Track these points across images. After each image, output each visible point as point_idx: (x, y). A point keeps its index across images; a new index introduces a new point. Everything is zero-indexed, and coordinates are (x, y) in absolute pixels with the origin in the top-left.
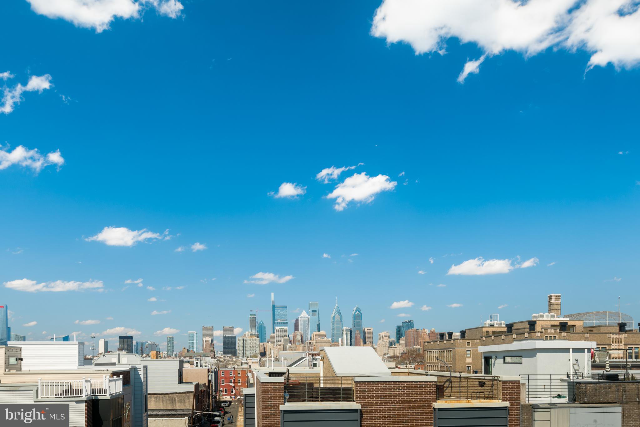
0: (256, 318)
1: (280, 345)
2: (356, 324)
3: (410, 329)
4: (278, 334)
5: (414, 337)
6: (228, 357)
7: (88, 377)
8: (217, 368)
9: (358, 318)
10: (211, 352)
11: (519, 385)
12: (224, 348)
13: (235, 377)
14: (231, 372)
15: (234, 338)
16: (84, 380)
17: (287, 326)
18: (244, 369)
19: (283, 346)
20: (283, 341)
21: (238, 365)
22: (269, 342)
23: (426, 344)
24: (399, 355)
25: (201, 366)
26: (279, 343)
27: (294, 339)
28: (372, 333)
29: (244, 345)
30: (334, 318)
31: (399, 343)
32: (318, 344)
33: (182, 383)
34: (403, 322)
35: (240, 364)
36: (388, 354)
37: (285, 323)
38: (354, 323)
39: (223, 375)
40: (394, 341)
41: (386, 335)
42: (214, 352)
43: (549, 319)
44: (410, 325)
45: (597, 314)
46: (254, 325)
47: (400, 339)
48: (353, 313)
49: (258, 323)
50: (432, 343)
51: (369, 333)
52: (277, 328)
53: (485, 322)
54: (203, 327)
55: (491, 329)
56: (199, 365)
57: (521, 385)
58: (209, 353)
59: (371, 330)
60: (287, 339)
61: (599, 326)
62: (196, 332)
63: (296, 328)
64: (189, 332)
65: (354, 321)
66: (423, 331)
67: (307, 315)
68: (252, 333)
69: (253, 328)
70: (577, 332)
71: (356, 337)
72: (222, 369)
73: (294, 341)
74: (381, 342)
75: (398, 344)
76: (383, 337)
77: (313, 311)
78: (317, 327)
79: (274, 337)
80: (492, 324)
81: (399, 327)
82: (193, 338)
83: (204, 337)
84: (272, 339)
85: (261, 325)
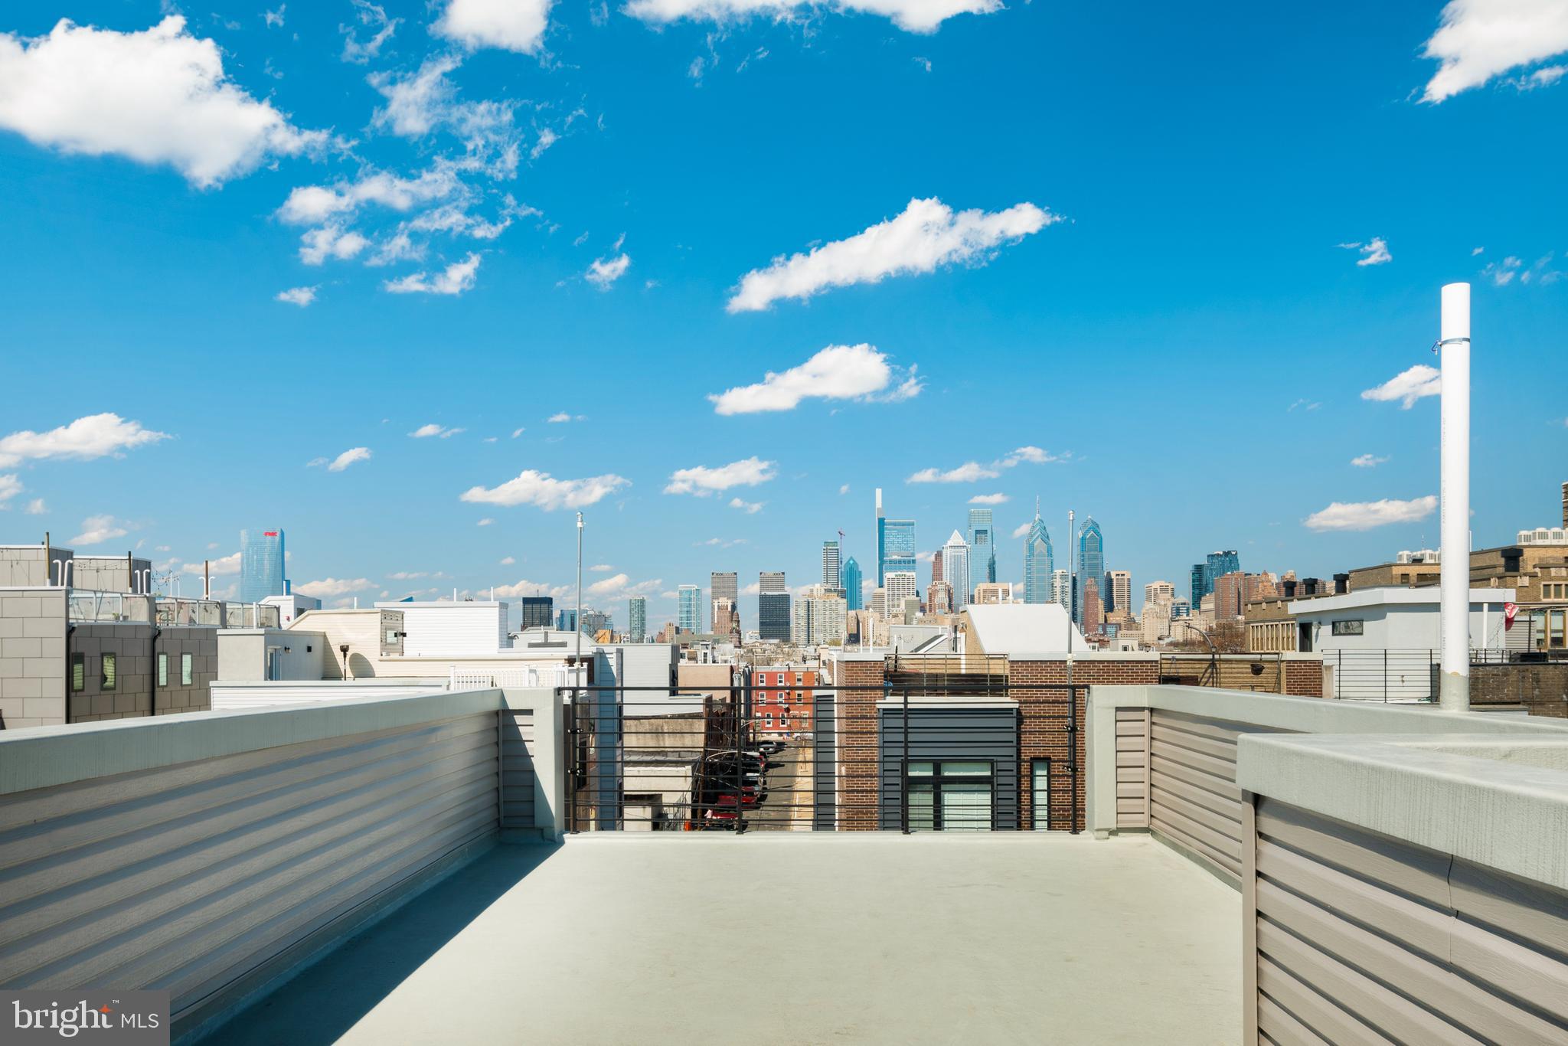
0: (838, 550)
1: (896, 616)
2: (1087, 562)
3: (1229, 573)
4: (891, 588)
5: (1239, 593)
6: (771, 644)
8: (750, 667)
9: (1091, 545)
10: (731, 632)
11: (1321, 669)
12: (762, 624)
14: (781, 677)
15: (786, 599)
17: (914, 569)
18: (810, 670)
19: (903, 618)
20: (903, 605)
21: (796, 662)
22: (871, 610)
23: (1250, 607)
24: (1199, 638)
25: (714, 662)
26: (895, 611)
27: (930, 601)
28: (1129, 583)
29: (811, 616)
30: (1031, 547)
31: (1199, 608)
33: (678, 694)
34: (1208, 556)
35: (800, 659)
36: (1169, 635)
37: (909, 562)
38: (1083, 560)
39: (762, 682)
40: (1185, 604)
41: (1164, 590)
42: (739, 632)
43: (1561, 542)
44: (1227, 564)
46: (833, 565)
47: (1203, 598)
48: (1080, 536)
49: (843, 564)
50: (1264, 605)
51: (1121, 585)
52: (889, 575)
53: (1400, 553)
54: (713, 574)
55: (1414, 571)
56: (710, 658)
57: (1324, 669)
58: (729, 634)
59: (1126, 577)
60: (913, 601)
62: (696, 587)
63: (937, 575)
64: (681, 587)
65: (1083, 556)
66: (1263, 579)
67: (961, 542)
68: (829, 586)
69: (832, 576)
71: (1087, 595)
72: (761, 669)
73: (930, 606)
74: (1152, 606)
75: (1197, 611)
76: (1156, 593)
77: (977, 532)
78: (987, 570)
79: (882, 596)
80: (1418, 557)
81: (1199, 570)
82: (690, 600)
83: (715, 596)
84: (878, 600)
85: (851, 568)
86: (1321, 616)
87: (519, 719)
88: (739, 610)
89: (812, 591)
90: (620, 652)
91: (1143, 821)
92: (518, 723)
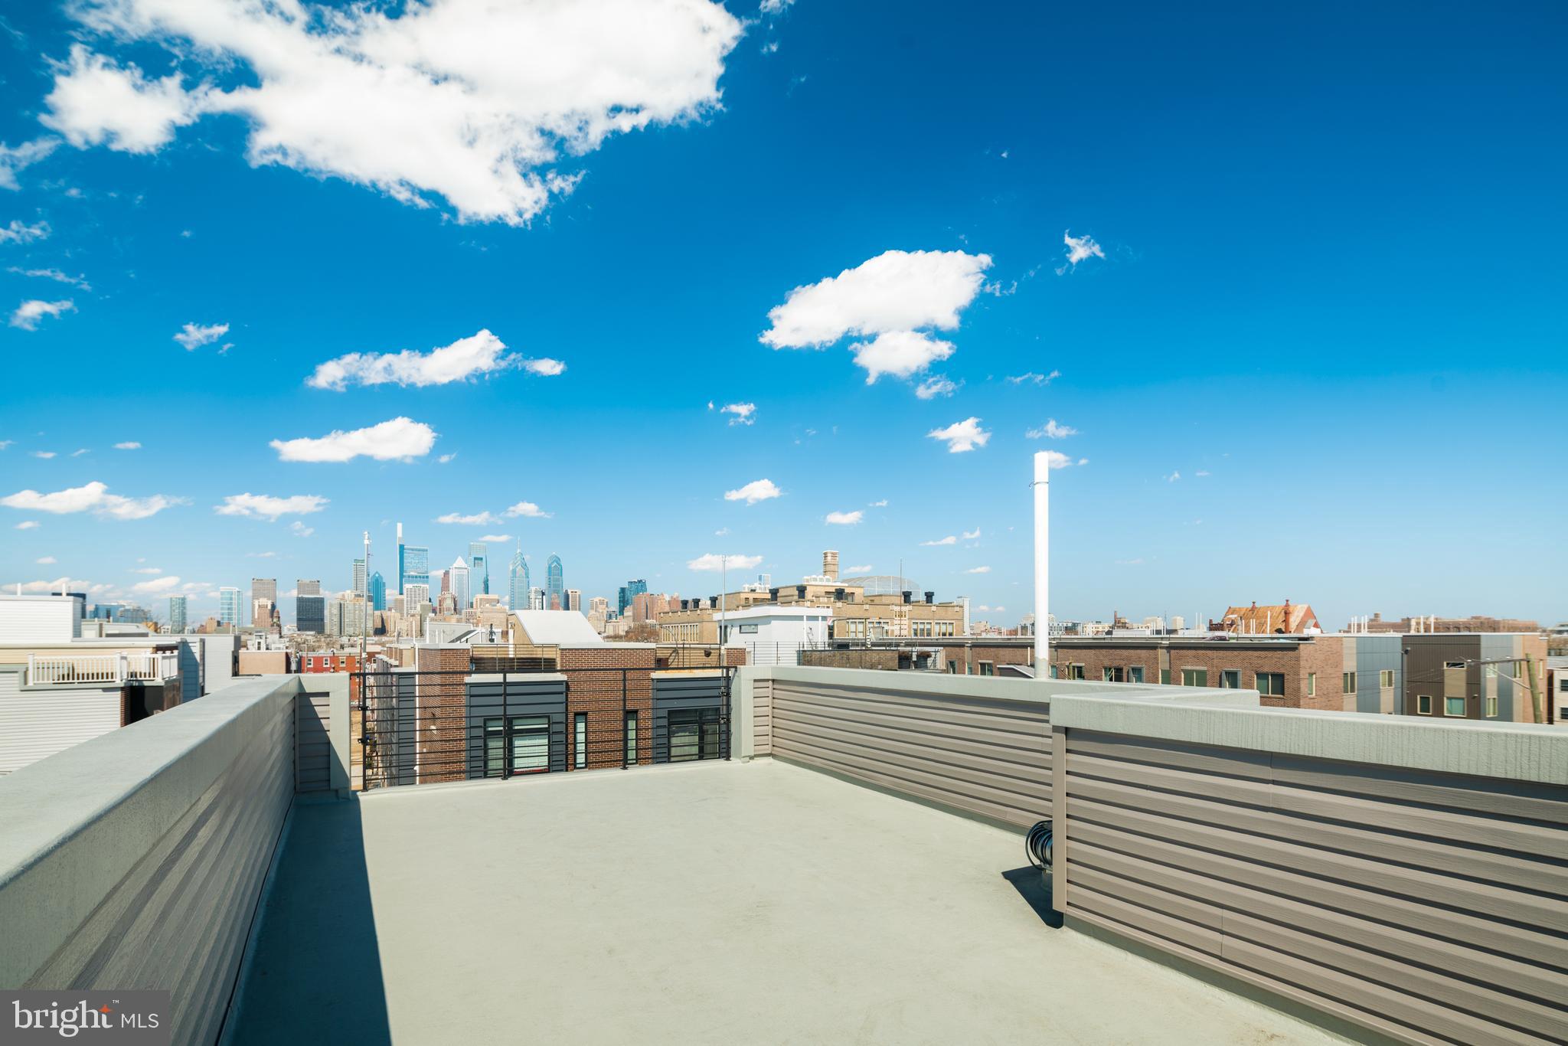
1: (413, 616)
2: (552, 583)
3: (641, 593)
4: (409, 595)
5: (647, 606)
6: (309, 636)
7: (125, 653)
8: (298, 652)
9: (555, 571)
10: (272, 625)
12: (299, 620)
13: (334, 668)
14: (326, 660)
15: (321, 601)
16: (118, 656)
17: (427, 583)
18: (352, 655)
19: (419, 617)
20: (419, 608)
22: (393, 611)
23: (662, 615)
24: (623, 634)
25: (267, 649)
26: (412, 612)
27: (440, 605)
28: (580, 598)
29: (342, 615)
30: (514, 572)
31: (623, 614)
32: (485, 614)
33: (238, 675)
34: (629, 582)
35: (339, 647)
36: (605, 632)
37: (423, 577)
38: (549, 581)
39: (310, 664)
40: (614, 612)
41: (602, 603)
42: (279, 626)
43: (824, 584)
44: (640, 588)
45: (880, 579)
46: (361, 577)
47: (625, 609)
48: (548, 566)
49: (371, 576)
50: (671, 614)
51: (574, 598)
52: (408, 586)
53: (743, 587)
54: (253, 579)
55: (751, 596)
56: (263, 646)
58: (269, 627)
59: (578, 594)
60: (426, 606)
61: (881, 595)
62: (237, 589)
63: (445, 586)
64: (222, 589)
65: (550, 579)
66: (661, 597)
67: (464, 565)
68: (358, 592)
69: (361, 585)
70: (856, 601)
71: (552, 604)
72: (307, 655)
73: (440, 609)
74: (594, 613)
75: (622, 617)
76: (596, 604)
77: (475, 559)
78: (483, 585)
79: (402, 600)
80: (753, 589)
81: (623, 590)
82: (231, 599)
83: (255, 597)
84: (399, 605)
85: (377, 580)
86: (732, 622)
87: (314, 701)
88: (278, 608)
89: (343, 596)
90: (203, 642)
91: (768, 749)
92: (314, 704)
